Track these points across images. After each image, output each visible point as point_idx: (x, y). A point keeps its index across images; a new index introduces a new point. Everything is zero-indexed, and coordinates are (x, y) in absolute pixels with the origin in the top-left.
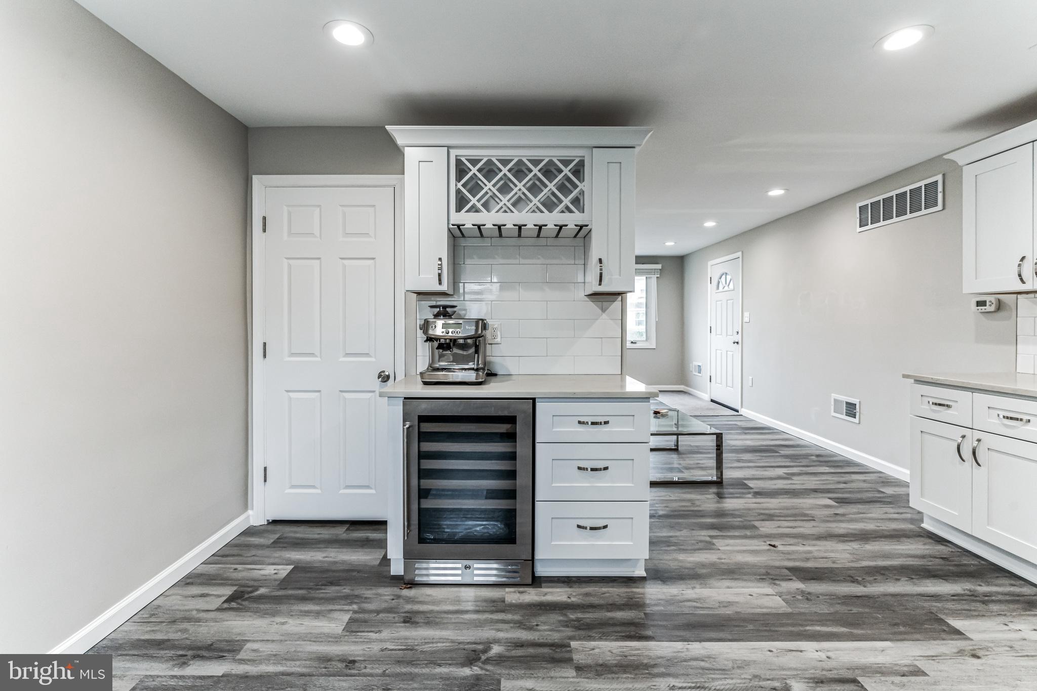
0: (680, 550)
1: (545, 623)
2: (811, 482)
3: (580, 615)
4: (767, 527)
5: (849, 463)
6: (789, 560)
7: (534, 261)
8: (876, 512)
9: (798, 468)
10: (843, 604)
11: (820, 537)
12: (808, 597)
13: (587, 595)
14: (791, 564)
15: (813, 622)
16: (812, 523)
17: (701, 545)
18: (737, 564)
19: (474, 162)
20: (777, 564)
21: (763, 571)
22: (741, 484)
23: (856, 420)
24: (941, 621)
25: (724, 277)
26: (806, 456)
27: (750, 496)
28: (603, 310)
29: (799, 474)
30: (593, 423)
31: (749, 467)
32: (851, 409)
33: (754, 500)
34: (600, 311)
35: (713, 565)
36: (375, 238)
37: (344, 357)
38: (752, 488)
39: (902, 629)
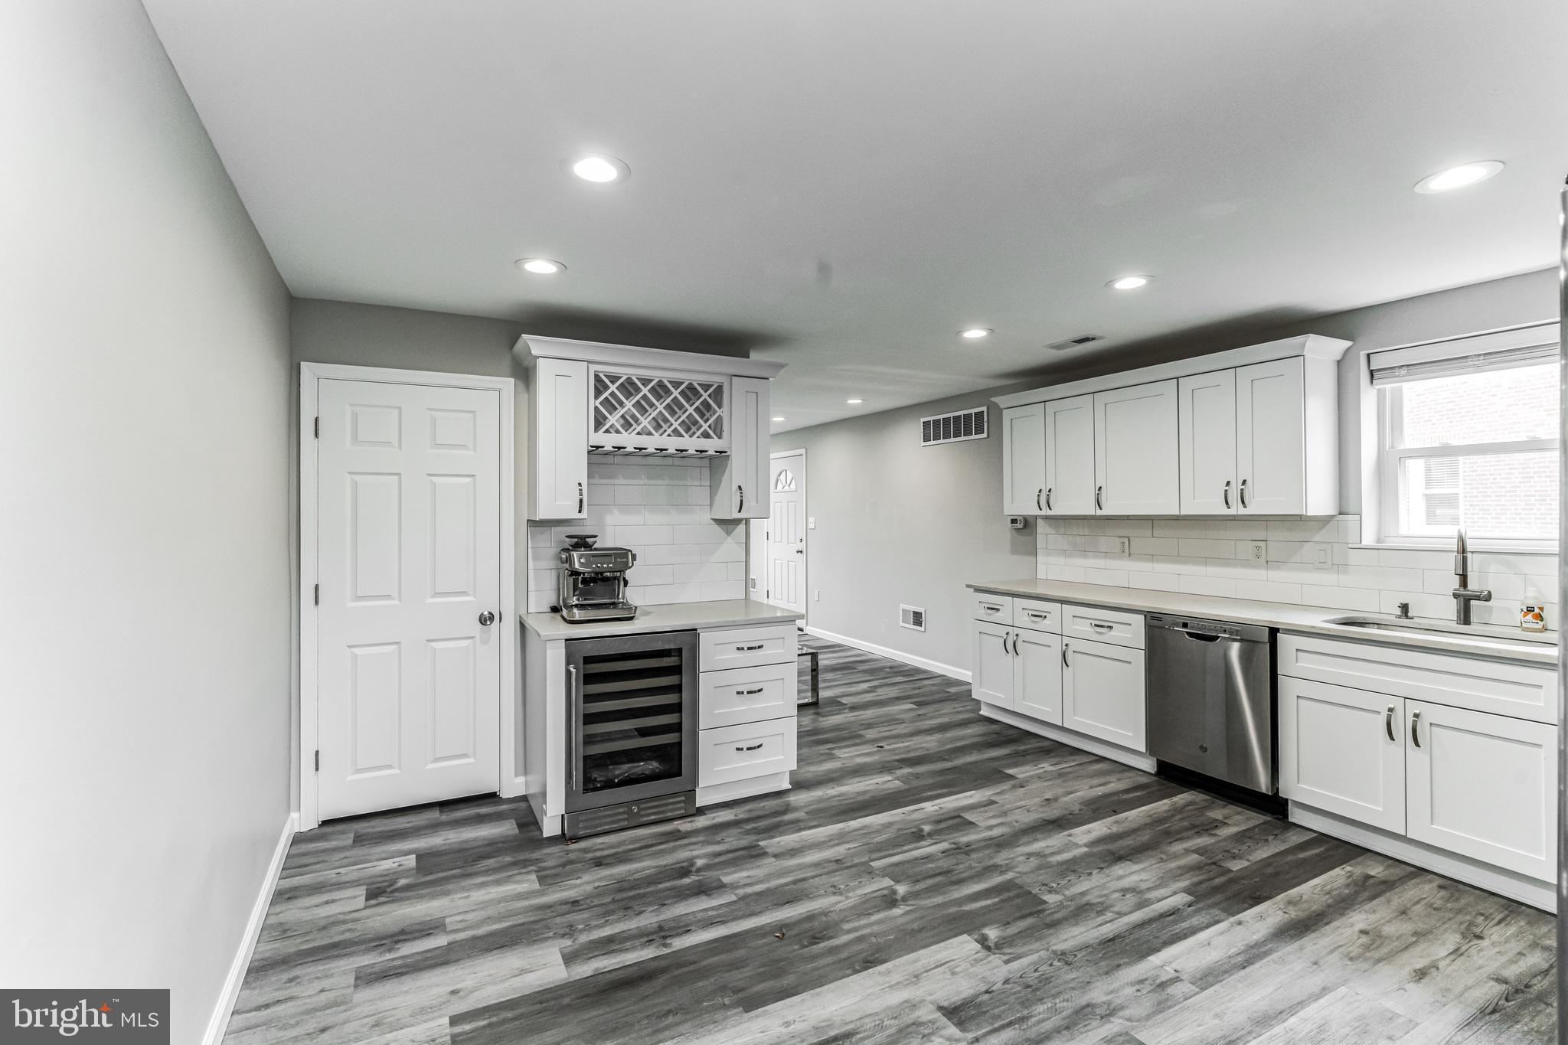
0: (808, 764)
1: (728, 837)
2: (893, 692)
3: (754, 825)
4: (870, 734)
5: (918, 671)
6: (896, 754)
7: (660, 482)
8: (947, 708)
9: (878, 681)
10: (940, 776)
11: (913, 734)
12: (917, 776)
13: (750, 811)
14: (897, 757)
15: (925, 791)
16: (904, 725)
17: (823, 758)
18: (858, 765)
19: (614, 379)
20: (888, 759)
21: (880, 766)
22: (834, 702)
23: (922, 629)
24: (1000, 772)
25: (783, 475)
26: (881, 669)
27: (847, 711)
28: (728, 533)
29: (880, 686)
30: (749, 648)
31: (836, 686)
32: (917, 618)
33: (852, 714)
34: (726, 535)
35: (840, 769)
36: (475, 451)
37: (433, 597)
38: (846, 704)
39: (979, 782)
